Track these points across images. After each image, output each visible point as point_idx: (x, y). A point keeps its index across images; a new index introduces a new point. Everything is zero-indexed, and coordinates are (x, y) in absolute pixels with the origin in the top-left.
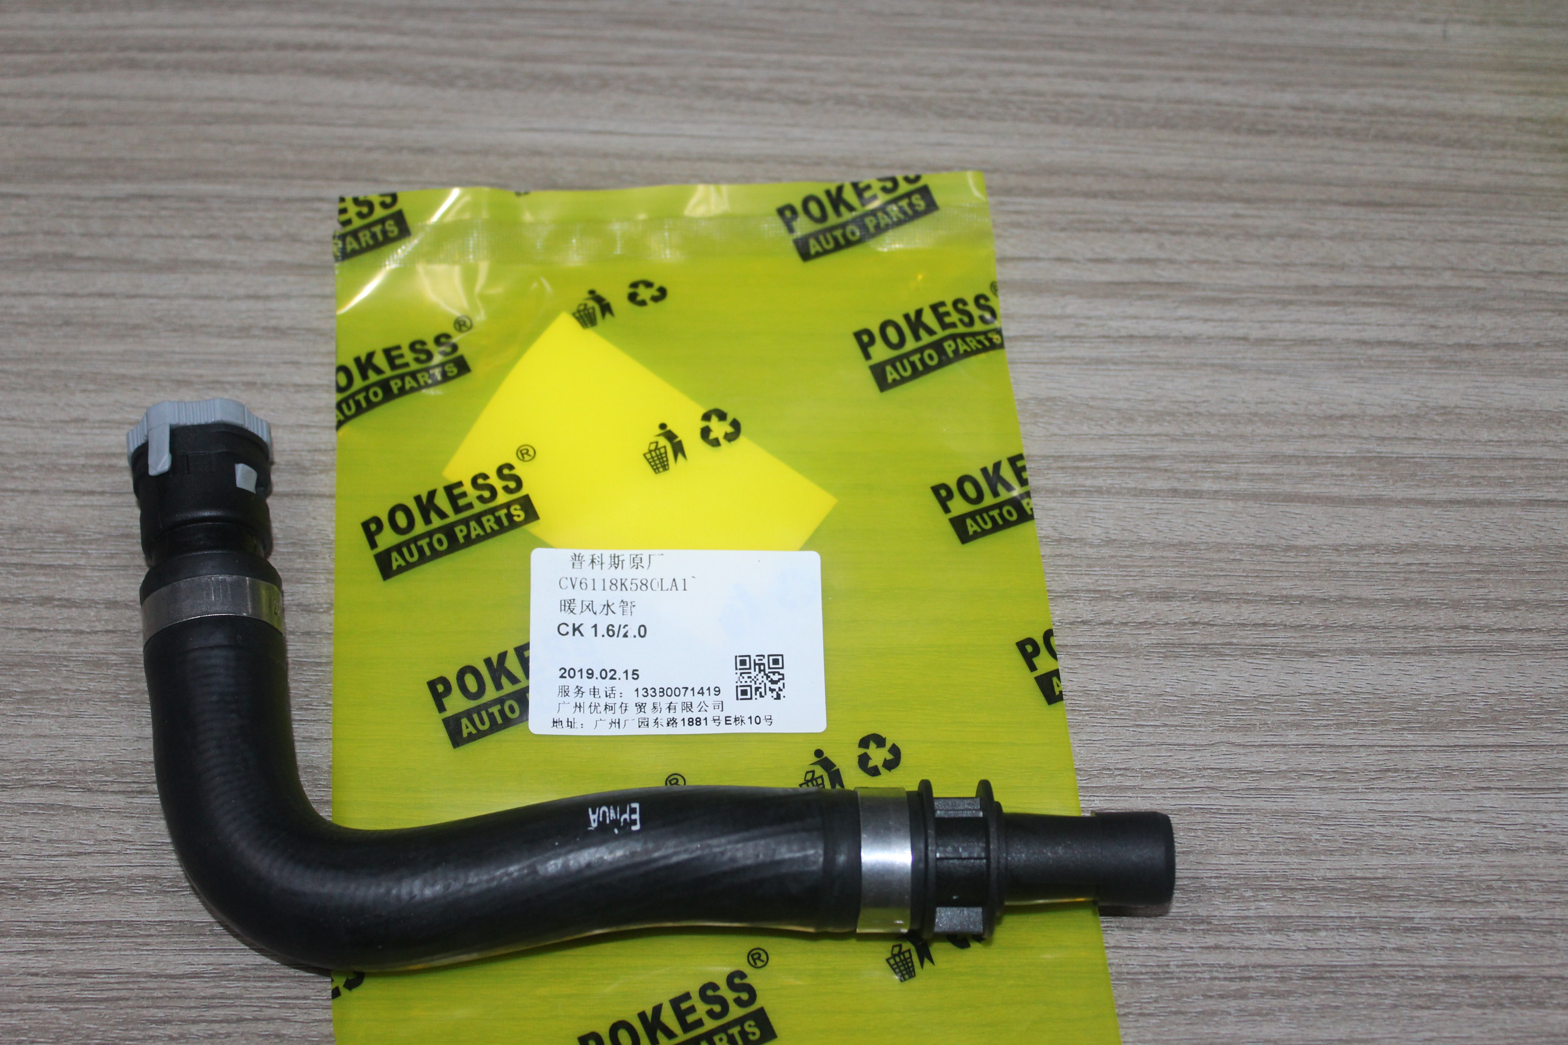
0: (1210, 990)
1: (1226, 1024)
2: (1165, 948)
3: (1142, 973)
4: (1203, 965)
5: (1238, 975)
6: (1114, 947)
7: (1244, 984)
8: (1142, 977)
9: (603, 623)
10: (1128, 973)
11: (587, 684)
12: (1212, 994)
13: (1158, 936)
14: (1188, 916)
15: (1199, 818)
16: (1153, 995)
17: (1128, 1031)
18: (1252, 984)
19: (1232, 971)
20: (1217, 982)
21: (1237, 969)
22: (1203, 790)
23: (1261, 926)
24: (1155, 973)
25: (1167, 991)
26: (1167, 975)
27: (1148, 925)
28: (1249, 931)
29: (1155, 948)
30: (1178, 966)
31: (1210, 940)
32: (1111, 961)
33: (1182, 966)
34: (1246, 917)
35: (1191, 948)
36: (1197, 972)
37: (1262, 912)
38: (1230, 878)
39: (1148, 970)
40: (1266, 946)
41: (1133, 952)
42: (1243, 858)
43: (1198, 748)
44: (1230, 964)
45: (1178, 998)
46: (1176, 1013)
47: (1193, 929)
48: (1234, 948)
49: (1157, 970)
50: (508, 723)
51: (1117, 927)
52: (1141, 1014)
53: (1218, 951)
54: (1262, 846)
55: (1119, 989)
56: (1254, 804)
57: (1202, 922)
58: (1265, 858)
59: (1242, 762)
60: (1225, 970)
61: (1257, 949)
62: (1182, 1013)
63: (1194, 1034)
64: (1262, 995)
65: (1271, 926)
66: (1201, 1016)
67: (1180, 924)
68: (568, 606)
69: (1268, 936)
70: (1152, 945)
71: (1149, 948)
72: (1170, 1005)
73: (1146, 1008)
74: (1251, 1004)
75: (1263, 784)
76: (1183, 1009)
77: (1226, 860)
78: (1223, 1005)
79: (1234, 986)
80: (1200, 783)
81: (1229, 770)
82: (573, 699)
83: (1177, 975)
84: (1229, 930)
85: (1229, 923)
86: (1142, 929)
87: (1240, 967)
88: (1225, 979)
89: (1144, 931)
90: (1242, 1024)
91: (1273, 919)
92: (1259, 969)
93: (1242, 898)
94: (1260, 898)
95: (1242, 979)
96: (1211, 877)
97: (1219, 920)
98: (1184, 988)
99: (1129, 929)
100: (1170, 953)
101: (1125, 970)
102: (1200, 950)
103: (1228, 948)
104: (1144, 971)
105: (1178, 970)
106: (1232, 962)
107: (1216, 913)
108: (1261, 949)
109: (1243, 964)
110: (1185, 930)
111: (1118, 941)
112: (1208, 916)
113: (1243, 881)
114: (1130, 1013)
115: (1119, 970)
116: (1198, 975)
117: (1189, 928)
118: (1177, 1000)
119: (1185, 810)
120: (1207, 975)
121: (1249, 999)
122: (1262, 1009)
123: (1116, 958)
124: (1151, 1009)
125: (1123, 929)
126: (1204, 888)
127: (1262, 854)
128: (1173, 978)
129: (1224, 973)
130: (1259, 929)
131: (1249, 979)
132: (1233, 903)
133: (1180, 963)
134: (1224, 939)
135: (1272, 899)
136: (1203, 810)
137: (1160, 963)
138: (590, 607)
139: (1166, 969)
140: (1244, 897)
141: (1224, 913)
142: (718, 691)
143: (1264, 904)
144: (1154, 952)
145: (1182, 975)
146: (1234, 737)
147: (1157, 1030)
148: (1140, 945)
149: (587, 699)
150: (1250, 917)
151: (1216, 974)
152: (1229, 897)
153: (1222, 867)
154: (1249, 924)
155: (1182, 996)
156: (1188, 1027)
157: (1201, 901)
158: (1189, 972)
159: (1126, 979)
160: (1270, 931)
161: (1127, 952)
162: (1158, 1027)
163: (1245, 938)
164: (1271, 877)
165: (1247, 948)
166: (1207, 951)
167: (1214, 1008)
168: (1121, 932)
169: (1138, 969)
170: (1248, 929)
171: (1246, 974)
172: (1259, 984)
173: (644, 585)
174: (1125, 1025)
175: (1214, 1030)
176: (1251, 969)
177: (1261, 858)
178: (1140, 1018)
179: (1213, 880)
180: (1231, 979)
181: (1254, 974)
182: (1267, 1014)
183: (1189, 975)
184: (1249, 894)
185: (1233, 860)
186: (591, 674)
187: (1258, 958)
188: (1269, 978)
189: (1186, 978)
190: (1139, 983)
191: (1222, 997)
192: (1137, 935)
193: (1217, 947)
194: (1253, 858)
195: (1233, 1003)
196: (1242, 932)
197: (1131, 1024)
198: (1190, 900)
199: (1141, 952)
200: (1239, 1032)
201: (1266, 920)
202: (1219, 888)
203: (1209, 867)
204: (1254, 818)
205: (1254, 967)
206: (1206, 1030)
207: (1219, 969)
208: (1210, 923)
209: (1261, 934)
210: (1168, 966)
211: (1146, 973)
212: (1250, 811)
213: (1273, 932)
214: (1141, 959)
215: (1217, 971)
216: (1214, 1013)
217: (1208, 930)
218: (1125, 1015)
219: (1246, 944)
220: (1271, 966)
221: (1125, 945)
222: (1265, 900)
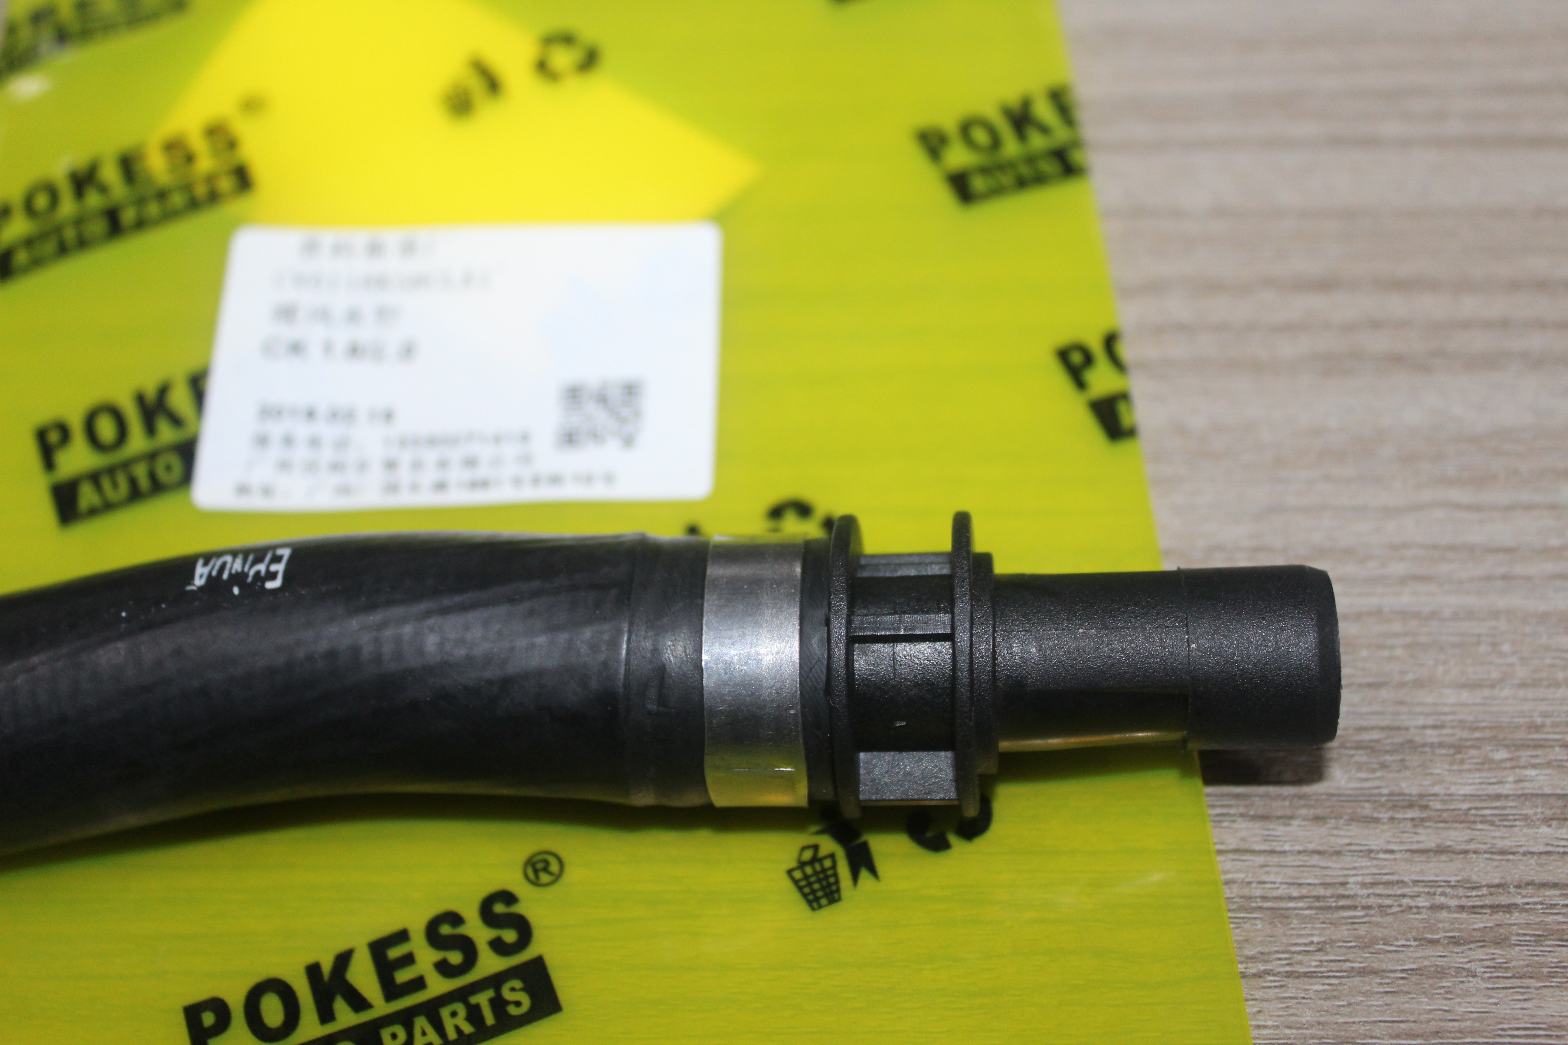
0: (1432, 929)
1: (1466, 993)
2: (1338, 853)
3: (1291, 898)
4: (1415, 882)
5: (1487, 902)
6: (1235, 851)
7: (1499, 917)
8: (1292, 905)
9: (342, 337)
10: (1264, 898)
11: (302, 430)
12: (1436, 937)
13: (1323, 830)
14: (1381, 795)
15: (1397, 627)
16: (1316, 939)
17: (1265, 1004)
18: (1516, 917)
19: (1474, 893)
20: (1444, 914)
21: (1484, 891)
22: (1403, 580)
23: (1530, 812)
24: (1318, 898)
25: (1343, 932)
26: (1342, 903)
27: (1303, 812)
28: (1504, 821)
29: (1319, 853)
30: (1364, 885)
31: (1428, 838)
32: (1229, 876)
33: (1373, 884)
34: (1498, 797)
35: (1392, 852)
36: (1404, 896)
37: (1529, 788)
38: (1463, 728)
39: (1304, 891)
40: (1542, 849)
41: (1275, 859)
42: (1486, 692)
43: (1390, 512)
44: (1468, 881)
45: (1366, 944)
46: (1362, 972)
47: (1392, 819)
48: (1475, 852)
49: (1321, 891)
50: (157, 487)
51: (1242, 815)
52: (1289, 975)
53: (1443, 857)
54: (1521, 673)
55: (1247, 926)
56: (1502, 603)
57: (1411, 806)
58: (1530, 693)
59: (1476, 535)
60: (1461, 892)
61: (1525, 854)
62: (1375, 972)
63: (1402, 1012)
64: (1539, 940)
65: (1549, 813)
66: (1415, 978)
67: (1367, 809)
68: (287, 313)
69: (1544, 829)
70: (1311, 847)
71: (1305, 852)
72: (1351, 957)
73: (1300, 963)
74: (1518, 957)
75: (1519, 569)
76: (1375, 965)
77: (1451, 697)
78: (1458, 958)
79: (1480, 922)
80: (1397, 568)
81: (1452, 548)
82: (275, 452)
83: (1364, 902)
84: (1464, 819)
85: (1465, 806)
86: (1292, 817)
87: (1489, 886)
88: (1462, 908)
89: (1295, 823)
90: (1502, 993)
91: (1552, 801)
92: (1530, 890)
93: (1487, 763)
94: (1523, 761)
95: (1495, 908)
96: (1424, 727)
97: (1444, 802)
98: (1377, 924)
99: (1265, 818)
100: (1347, 860)
101: (1258, 893)
102: (1408, 855)
103: (1466, 852)
104: (1295, 894)
105: (1365, 892)
106: (1474, 878)
107: (1437, 789)
108: (1532, 853)
109: (1496, 881)
110: (1377, 820)
111: (1243, 839)
112: (1421, 796)
113: (1487, 734)
114: (1267, 972)
115: (1246, 892)
116: (1406, 901)
117: (1384, 815)
118: (1364, 947)
119: (1370, 614)
120: (1422, 902)
121: (1511, 946)
122: (1542, 965)
123: (1239, 871)
124: (1311, 963)
125: (1254, 818)
126: (1411, 746)
127: (1523, 685)
128: (1355, 908)
129: (1459, 897)
130: (1526, 818)
131: (1509, 908)
132: (1469, 771)
133: (1368, 879)
134: (1456, 836)
135: (1549, 764)
136: (1404, 615)
137: (1328, 880)
138: (323, 315)
139: (1340, 891)
140: (1492, 761)
141: (1453, 790)
142: (525, 437)
143: (1532, 772)
144: (1315, 860)
145: (1372, 901)
146: (1457, 495)
147: (1326, 1004)
148: (1287, 847)
149: (301, 454)
150: (1507, 796)
151: (1443, 900)
152: (1462, 762)
153: (1446, 709)
154: (1504, 808)
155: (1374, 941)
156: (1388, 999)
157: (1406, 768)
158: (1389, 896)
159: (1260, 908)
160: (1547, 821)
161: (1261, 859)
162: (1326, 999)
163: (1497, 834)
164: (1543, 725)
165: (1503, 852)
166: (1423, 858)
167: (1441, 962)
168: (1250, 824)
169: (1282, 891)
170: (1504, 817)
171: (1504, 900)
172: (1532, 918)
173: (419, 282)
174: (1258, 994)
175: (1444, 1005)
176: (1512, 890)
177: (1521, 693)
178: (1291, 982)
179: (1429, 732)
180: (1473, 909)
181: (1519, 900)
182: (1551, 975)
183: (1388, 902)
184: (1502, 754)
185: (1465, 696)
186: (311, 414)
187: (1527, 869)
188: (1553, 906)
189: (1380, 906)
190: (1287, 917)
191: (1455, 941)
192: (1280, 830)
193: (1441, 850)
194: (1506, 692)
195: (1480, 954)
196: (1492, 823)
197: (1272, 993)
198: (1383, 766)
199: (1289, 860)
200: (1493, 1008)
201: (1540, 801)
202: (1441, 745)
203: (1419, 709)
204: (1503, 624)
205: (1518, 887)
206: (1425, 1003)
207: (1448, 890)
208: (1426, 807)
209: (1529, 826)
210: (1344, 884)
211: (1301, 898)
212: (1495, 615)
213: (1554, 823)
214: (1290, 872)
215: (1443, 894)
216: (1440, 973)
217: (1422, 820)
218: (1259, 975)
219: (1500, 844)
220: (1555, 886)
221: (1257, 847)
222: (1534, 766)
